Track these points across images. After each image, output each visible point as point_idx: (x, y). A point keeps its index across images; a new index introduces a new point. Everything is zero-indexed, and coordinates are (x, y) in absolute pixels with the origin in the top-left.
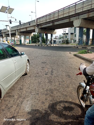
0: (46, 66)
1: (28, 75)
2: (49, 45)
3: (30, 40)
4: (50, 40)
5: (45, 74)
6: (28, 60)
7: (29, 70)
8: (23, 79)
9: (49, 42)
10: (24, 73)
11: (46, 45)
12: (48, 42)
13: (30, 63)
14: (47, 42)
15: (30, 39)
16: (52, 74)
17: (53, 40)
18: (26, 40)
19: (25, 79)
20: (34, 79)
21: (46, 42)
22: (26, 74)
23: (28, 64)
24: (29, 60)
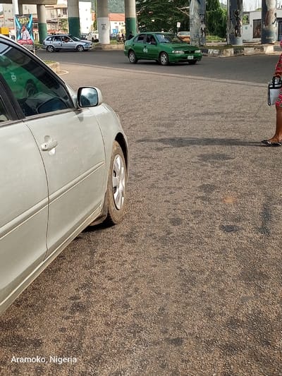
0: (232, 177)
1: (122, 228)
2: (250, 51)
3: (128, 22)
4: (259, 16)
5: (222, 227)
6: (119, 138)
7: (127, 201)
8: (92, 253)
9: (247, 32)
10: (98, 213)
11: (231, 52)
12: (243, 28)
13: (130, 156)
14: (237, 27)
15: (134, 14)
16: (264, 230)
17: (273, 19)
18: (105, 20)
19: (100, 250)
20: (153, 252)
21: (230, 30)
22: (106, 222)
23: (119, 160)
24: (125, 137)
